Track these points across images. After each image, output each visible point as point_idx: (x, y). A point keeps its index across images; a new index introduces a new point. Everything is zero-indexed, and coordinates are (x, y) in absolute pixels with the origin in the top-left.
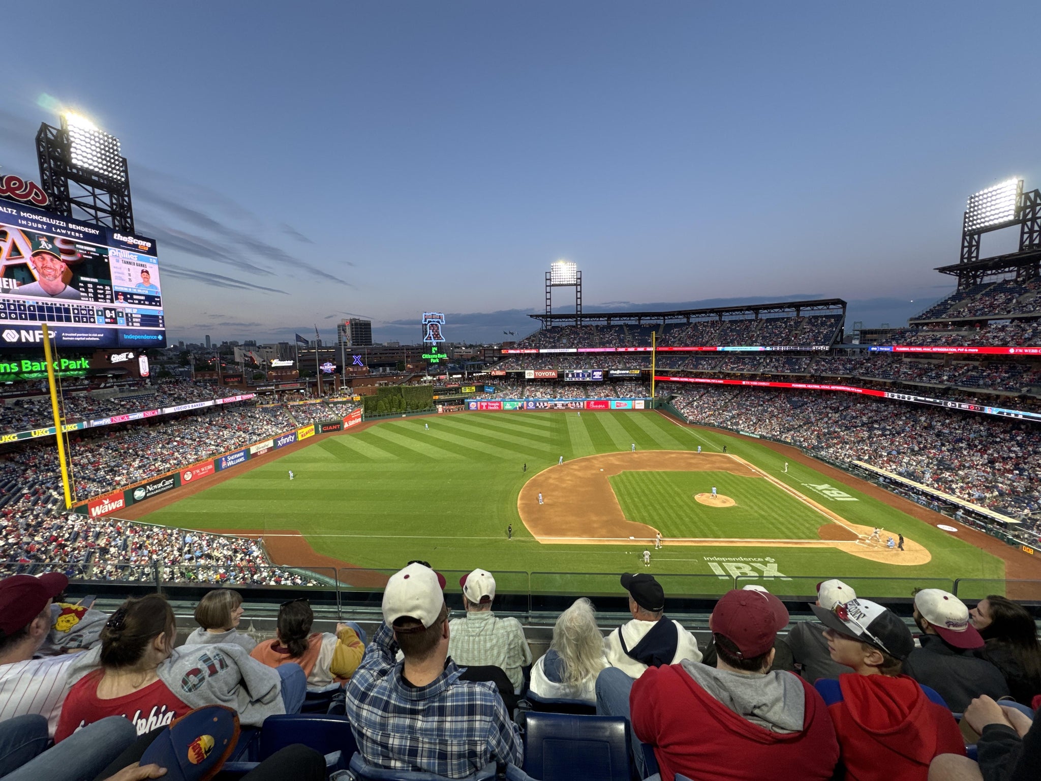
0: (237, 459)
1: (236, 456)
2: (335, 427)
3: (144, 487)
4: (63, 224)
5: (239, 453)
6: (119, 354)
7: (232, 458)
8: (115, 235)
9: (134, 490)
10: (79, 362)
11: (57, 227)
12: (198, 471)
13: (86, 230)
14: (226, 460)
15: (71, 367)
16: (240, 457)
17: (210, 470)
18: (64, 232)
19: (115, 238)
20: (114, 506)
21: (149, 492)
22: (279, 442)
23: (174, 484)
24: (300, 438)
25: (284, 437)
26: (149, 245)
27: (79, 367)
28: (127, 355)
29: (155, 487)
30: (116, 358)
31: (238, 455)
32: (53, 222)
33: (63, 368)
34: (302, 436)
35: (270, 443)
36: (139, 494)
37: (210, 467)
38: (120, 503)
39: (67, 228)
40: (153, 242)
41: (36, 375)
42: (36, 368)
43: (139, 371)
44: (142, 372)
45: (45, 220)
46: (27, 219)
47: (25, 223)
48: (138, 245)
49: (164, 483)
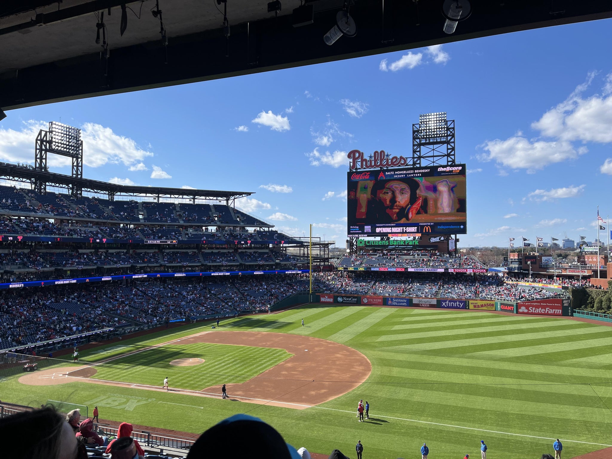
0: (399, 302)
1: (399, 300)
2: (509, 308)
3: (342, 297)
4: (412, 172)
5: (403, 299)
6: (435, 237)
7: (397, 300)
8: (439, 168)
9: (338, 297)
10: (414, 241)
11: (409, 174)
12: (371, 300)
13: (423, 171)
14: (392, 300)
15: (410, 244)
16: (404, 303)
17: (379, 302)
18: (412, 175)
19: (439, 170)
20: (329, 300)
21: (344, 300)
22: (444, 304)
23: (357, 301)
24: (471, 306)
25: (450, 301)
26: (460, 168)
27: (413, 244)
28: (440, 238)
29: (348, 299)
30: (433, 240)
31: (402, 301)
32: (409, 172)
33: (406, 244)
34: (475, 306)
35: (434, 302)
36: (340, 299)
37: (380, 300)
38: (331, 300)
39: (414, 173)
40: (463, 166)
41: (394, 247)
42: (395, 244)
43: (448, 248)
44: (450, 248)
45: (405, 172)
46: (397, 174)
47: (396, 176)
48: (453, 170)
49: (352, 299)
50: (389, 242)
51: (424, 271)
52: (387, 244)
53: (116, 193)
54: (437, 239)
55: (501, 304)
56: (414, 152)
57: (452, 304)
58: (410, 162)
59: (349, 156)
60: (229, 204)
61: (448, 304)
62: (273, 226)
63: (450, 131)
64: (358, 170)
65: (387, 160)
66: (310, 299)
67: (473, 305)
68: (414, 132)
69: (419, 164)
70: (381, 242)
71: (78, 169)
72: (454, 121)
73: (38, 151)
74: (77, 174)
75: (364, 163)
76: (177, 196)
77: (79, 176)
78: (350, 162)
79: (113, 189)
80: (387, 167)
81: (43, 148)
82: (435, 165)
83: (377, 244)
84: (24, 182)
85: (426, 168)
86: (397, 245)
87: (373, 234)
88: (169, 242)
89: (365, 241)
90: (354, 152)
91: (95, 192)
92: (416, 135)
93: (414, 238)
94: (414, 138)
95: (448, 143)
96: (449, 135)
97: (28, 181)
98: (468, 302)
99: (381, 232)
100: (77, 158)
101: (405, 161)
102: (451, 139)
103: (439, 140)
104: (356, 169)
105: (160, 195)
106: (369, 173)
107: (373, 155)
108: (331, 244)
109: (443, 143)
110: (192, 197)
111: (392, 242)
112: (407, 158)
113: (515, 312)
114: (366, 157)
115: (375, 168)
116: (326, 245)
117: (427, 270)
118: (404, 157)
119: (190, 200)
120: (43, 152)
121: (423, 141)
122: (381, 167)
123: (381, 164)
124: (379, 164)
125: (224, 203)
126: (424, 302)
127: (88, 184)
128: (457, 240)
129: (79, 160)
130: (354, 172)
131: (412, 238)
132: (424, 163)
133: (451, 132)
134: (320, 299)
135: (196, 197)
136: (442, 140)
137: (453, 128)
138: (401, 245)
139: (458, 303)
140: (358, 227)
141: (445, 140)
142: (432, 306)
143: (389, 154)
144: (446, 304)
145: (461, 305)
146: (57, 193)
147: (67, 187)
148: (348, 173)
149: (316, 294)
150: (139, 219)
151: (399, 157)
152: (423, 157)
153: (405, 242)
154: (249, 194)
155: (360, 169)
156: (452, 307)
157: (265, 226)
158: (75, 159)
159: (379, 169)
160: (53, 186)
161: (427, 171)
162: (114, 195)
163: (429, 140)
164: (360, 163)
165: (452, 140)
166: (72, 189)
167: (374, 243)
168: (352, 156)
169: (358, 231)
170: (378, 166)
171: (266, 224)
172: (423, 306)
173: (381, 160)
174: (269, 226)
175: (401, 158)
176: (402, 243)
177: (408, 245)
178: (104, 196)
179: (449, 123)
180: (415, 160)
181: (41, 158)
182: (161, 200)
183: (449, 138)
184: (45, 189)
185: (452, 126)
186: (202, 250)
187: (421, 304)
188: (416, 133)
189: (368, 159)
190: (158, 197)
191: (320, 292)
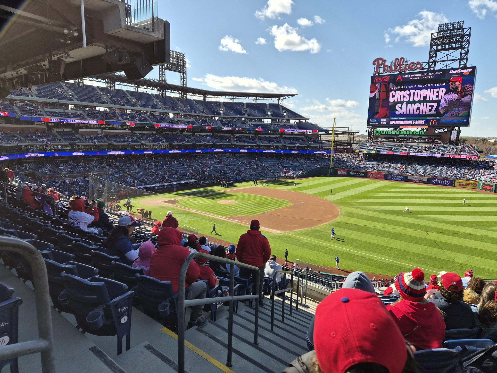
0: (397, 178)
1: (397, 176)
2: (489, 188)
3: (354, 172)
4: (426, 74)
5: (400, 176)
6: (439, 129)
7: (395, 176)
8: (451, 71)
9: (351, 171)
10: (421, 132)
11: (423, 76)
12: (376, 175)
13: (436, 73)
14: (391, 176)
15: (417, 134)
16: (401, 178)
18: (426, 77)
19: (450, 73)
20: (344, 173)
21: (355, 174)
22: (433, 181)
23: (364, 175)
24: (457, 184)
25: (439, 180)
26: (470, 70)
27: (420, 134)
28: (444, 130)
29: (357, 173)
30: (438, 131)
31: (399, 177)
33: (414, 134)
34: (460, 185)
35: (426, 179)
36: (352, 173)
37: (382, 176)
38: (346, 173)
39: (428, 75)
40: (474, 68)
41: (403, 136)
42: (405, 133)
43: (450, 138)
44: (452, 138)
45: (419, 75)
46: (413, 77)
47: (412, 79)
48: (463, 72)
49: (361, 174)
50: (400, 132)
51: (423, 155)
52: (399, 133)
53: (207, 96)
54: (441, 131)
55: (483, 184)
56: (430, 57)
57: (441, 182)
58: (426, 66)
59: (374, 63)
60: (280, 103)
61: (437, 181)
62: (308, 119)
63: (465, 38)
64: (381, 74)
65: (406, 65)
66: (330, 172)
67: (458, 184)
68: (432, 40)
69: (434, 67)
70: (393, 132)
71: (184, 80)
72: (470, 28)
73: (160, 69)
74: (184, 84)
75: (386, 68)
76: (245, 98)
77: (185, 86)
78: (375, 68)
79: (205, 93)
80: (404, 71)
81: (163, 67)
82: (448, 68)
83: (390, 133)
84: (153, 90)
85: (439, 71)
86: (406, 135)
87: (388, 125)
88: (237, 129)
89: (381, 131)
90: (378, 60)
91: (195, 96)
92: (434, 42)
93: (422, 129)
94: (431, 46)
95: (462, 48)
96: (465, 41)
97: (156, 89)
98: (455, 181)
99: (394, 124)
100: (183, 73)
101: (421, 65)
102: (465, 45)
103: (454, 46)
104: (379, 73)
105: (234, 97)
106: (389, 77)
107: (394, 61)
108: (356, 133)
109: (457, 48)
110: (255, 98)
111: (403, 132)
112: (423, 63)
113: (493, 191)
114: (388, 64)
115: (394, 72)
116: (352, 134)
117: (426, 155)
118: (421, 62)
119: (254, 101)
120: (163, 70)
121: (439, 48)
122: (399, 72)
123: (400, 69)
124: (398, 69)
125: (276, 102)
126: (417, 179)
127: (189, 90)
128: (459, 132)
129: (185, 74)
130: (377, 76)
131: (419, 129)
132: (438, 66)
133: (467, 39)
134: (337, 172)
135: (257, 98)
136: (457, 46)
137: (469, 35)
138: (410, 135)
139: (445, 181)
140: (376, 120)
141: (459, 46)
142: (423, 182)
143: (408, 60)
144: (435, 181)
145: (448, 183)
146: (172, 96)
147: (178, 92)
148: (372, 77)
149: (335, 169)
150: (220, 113)
151: (416, 63)
152: (438, 62)
153: (413, 132)
154: (294, 95)
155: (382, 73)
156: (440, 184)
157: (303, 119)
158: (182, 74)
159: (398, 73)
160: (170, 92)
161: (439, 73)
162: (206, 97)
163: (445, 46)
164: (382, 69)
165: (467, 46)
166: (181, 94)
167: (387, 132)
168: (376, 63)
169: (375, 123)
170: (397, 71)
171: (303, 117)
172: (416, 181)
173: (401, 65)
174: (305, 119)
175: (418, 63)
176: (411, 133)
177: (416, 135)
178: (200, 98)
179: (465, 30)
180: (431, 64)
181: (162, 75)
182: (235, 101)
183: (464, 43)
184: (165, 94)
185: (468, 33)
186: (259, 135)
187: (415, 180)
188: (434, 41)
189: (389, 65)
190: (233, 98)
191: (338, 168)
